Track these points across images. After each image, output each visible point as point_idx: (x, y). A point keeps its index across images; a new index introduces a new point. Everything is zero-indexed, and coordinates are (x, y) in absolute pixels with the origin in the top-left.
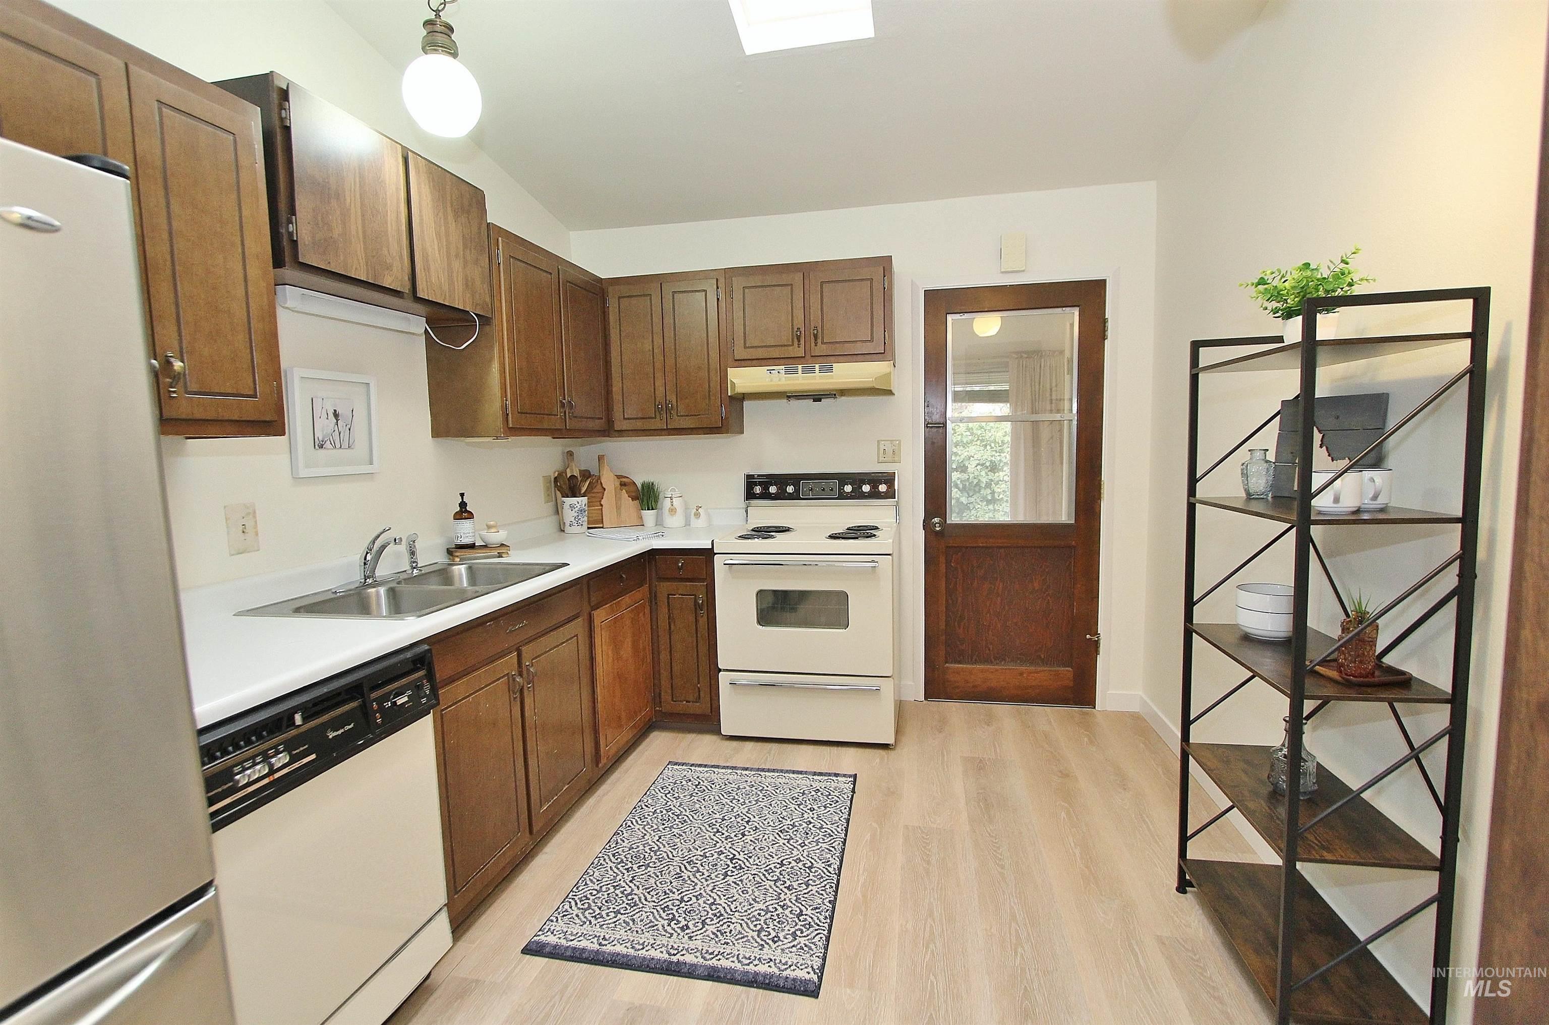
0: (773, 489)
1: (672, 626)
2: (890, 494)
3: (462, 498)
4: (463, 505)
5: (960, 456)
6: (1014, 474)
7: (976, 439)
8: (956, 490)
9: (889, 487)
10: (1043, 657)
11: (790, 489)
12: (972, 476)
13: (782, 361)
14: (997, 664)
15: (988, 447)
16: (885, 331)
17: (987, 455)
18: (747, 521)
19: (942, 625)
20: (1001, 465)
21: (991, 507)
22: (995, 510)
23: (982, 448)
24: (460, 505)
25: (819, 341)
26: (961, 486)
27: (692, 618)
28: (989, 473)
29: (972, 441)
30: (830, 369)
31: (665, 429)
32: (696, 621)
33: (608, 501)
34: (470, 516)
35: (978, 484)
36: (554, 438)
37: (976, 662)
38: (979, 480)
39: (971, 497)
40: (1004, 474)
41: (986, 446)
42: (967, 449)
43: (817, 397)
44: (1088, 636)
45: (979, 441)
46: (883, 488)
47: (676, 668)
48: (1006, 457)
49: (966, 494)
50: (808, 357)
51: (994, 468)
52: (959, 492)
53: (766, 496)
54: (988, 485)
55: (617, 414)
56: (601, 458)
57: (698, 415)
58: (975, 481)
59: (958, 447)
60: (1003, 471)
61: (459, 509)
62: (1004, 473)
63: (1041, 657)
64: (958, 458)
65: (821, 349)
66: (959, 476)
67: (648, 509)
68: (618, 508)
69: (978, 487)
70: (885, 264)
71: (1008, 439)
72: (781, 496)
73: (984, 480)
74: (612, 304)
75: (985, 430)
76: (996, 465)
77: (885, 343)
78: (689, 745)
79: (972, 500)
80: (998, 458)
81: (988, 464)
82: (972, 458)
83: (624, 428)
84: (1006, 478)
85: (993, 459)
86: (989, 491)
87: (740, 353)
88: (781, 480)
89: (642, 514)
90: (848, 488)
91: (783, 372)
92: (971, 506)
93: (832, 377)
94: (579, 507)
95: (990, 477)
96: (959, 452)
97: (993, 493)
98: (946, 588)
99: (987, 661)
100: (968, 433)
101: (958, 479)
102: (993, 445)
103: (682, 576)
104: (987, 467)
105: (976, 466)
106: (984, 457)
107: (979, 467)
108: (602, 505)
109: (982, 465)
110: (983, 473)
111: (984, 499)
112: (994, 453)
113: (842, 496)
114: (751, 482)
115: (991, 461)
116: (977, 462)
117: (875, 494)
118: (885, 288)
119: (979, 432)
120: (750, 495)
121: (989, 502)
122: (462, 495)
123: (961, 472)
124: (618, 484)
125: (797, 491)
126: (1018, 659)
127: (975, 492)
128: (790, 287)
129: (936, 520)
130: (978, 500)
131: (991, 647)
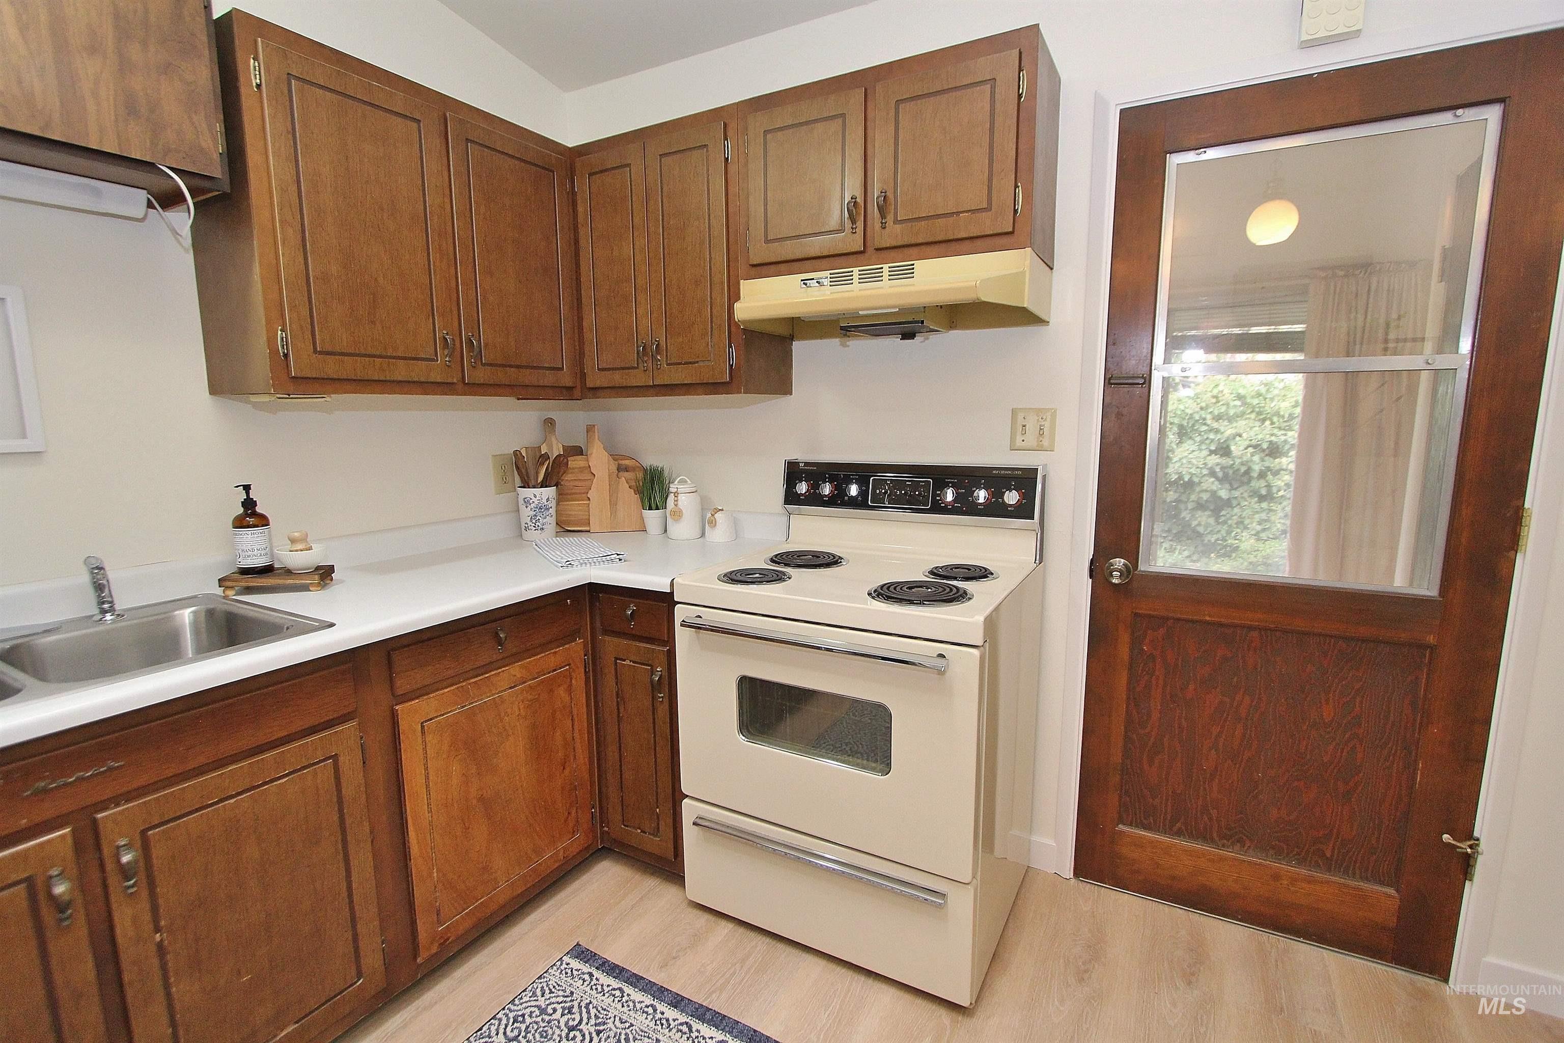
0: (826, 489)
1: (622, 710)
2: (1024, 511)
3: (248, 494)
4: (249, 504)
5: (1222, 433)
6: (1303, 463)
8: (1213, 479)
9: (1023, 496)
10: (1328, 855)
11: (854, 490)
12: (1238, 461)
13: (824, 262)
14: (1223, 846)
15: (1268, 423)
16: (1016, 186)
17: (1264, 433)
18: (788, 537)
19: (1117, 757)
20: (1287, 447)
21: (1264, 505)
22: (1270, 510)
23: (1258, 424)
24: (244, 504)
25: (890, 218)
26: (1220, 475)
27: (647, 702)
28: (1267, 458)
29: (1243, 413)
30: (909, 273)
31: (650, 386)
32: (654, 709)
33: (598, 493)
34: (263, 521)
35: (1248, 472)
36: (518, 399)
37: (1179, 833)
39: (1236, 489)
40: (1288, 461)
41: (1264, 421)
44: (1446, 837)
46: (1012, 497)
47: (628, 775)
48: (1293, 436)
49: (1227, 486)
50: (870, 250)
51: (1274, 451)
52: (1217, 483)
54: (1262, 475)
55: (591, 364)
56: (590, 429)
57: (694, 363)
58: (1243, 469)
59: (1221, 421)
60: (1287, 457)
61: (241, 510)
62: (1290, 459)
63: (1324, 855)
64: (1219, 436)
65: (893, 234)
66: (1218, 461)
67: (650, 509)
68: (613, 504)
69: (1247, 476)
70: (1022, 42)
71: (1298, 410)
72: (839, 500)
73: (1257, 468)
74: (582, 185)
75: (1266, 399)
76: (1277, 447)
77: (1015, 211)
78: (633, 907)
79: (1236, 494)
80: (1283, 438)
81: (1265, 446)
83: (598, 384)
84: (1292, 467)
85: (1273, 438)
86: (1262, 483)
87: (759, 252)
88: (841, 473)
89: (644, 515)
90: (950, 494)
91: (826, 282)
92: (1234, 503)
93: (913, 286)
94: (536, 502)
95: (1267, 464)
96: (1222, 429)
97: (1269, 486)
98: (1129, 690)
99: (1203, 836)
100: (1238, 403)
101: (1218, 464)
102: (1275, 419)
103: (634, 632)
104: (1264, 451)
105: (1246, 449)
106: (1260, 437)
108: (589, 499)
109: (1255, 447)
110: (1256, 458)
111: (1255, 493)
112: (1276, 431)
113: (938, 508)
114: (793, 472)
115: (1271, 442)
116: (1247, 443)
117: (995, 509)
118: (1020, 96)
119: (1255, 401)
120: (791, 498)
121: (1262, 498)
122: (247, 488)
123: (1222, 456)
124: (614, 468)
125: (863, 493)
126: (1273, 848)
127: (1242, 484)
128: (840, 121)
129: (1119, 562)
130: (1246, 495)
131: (1214, 813)
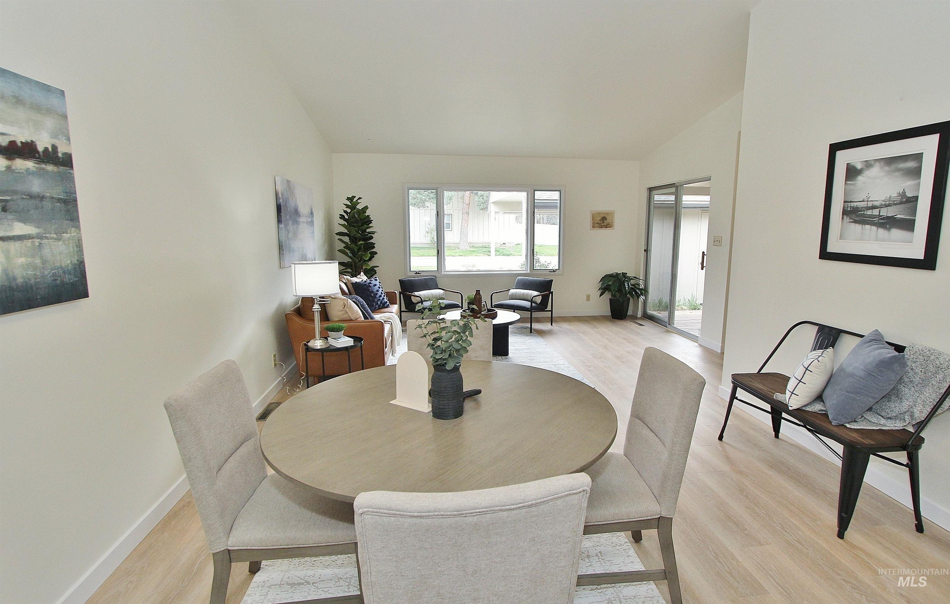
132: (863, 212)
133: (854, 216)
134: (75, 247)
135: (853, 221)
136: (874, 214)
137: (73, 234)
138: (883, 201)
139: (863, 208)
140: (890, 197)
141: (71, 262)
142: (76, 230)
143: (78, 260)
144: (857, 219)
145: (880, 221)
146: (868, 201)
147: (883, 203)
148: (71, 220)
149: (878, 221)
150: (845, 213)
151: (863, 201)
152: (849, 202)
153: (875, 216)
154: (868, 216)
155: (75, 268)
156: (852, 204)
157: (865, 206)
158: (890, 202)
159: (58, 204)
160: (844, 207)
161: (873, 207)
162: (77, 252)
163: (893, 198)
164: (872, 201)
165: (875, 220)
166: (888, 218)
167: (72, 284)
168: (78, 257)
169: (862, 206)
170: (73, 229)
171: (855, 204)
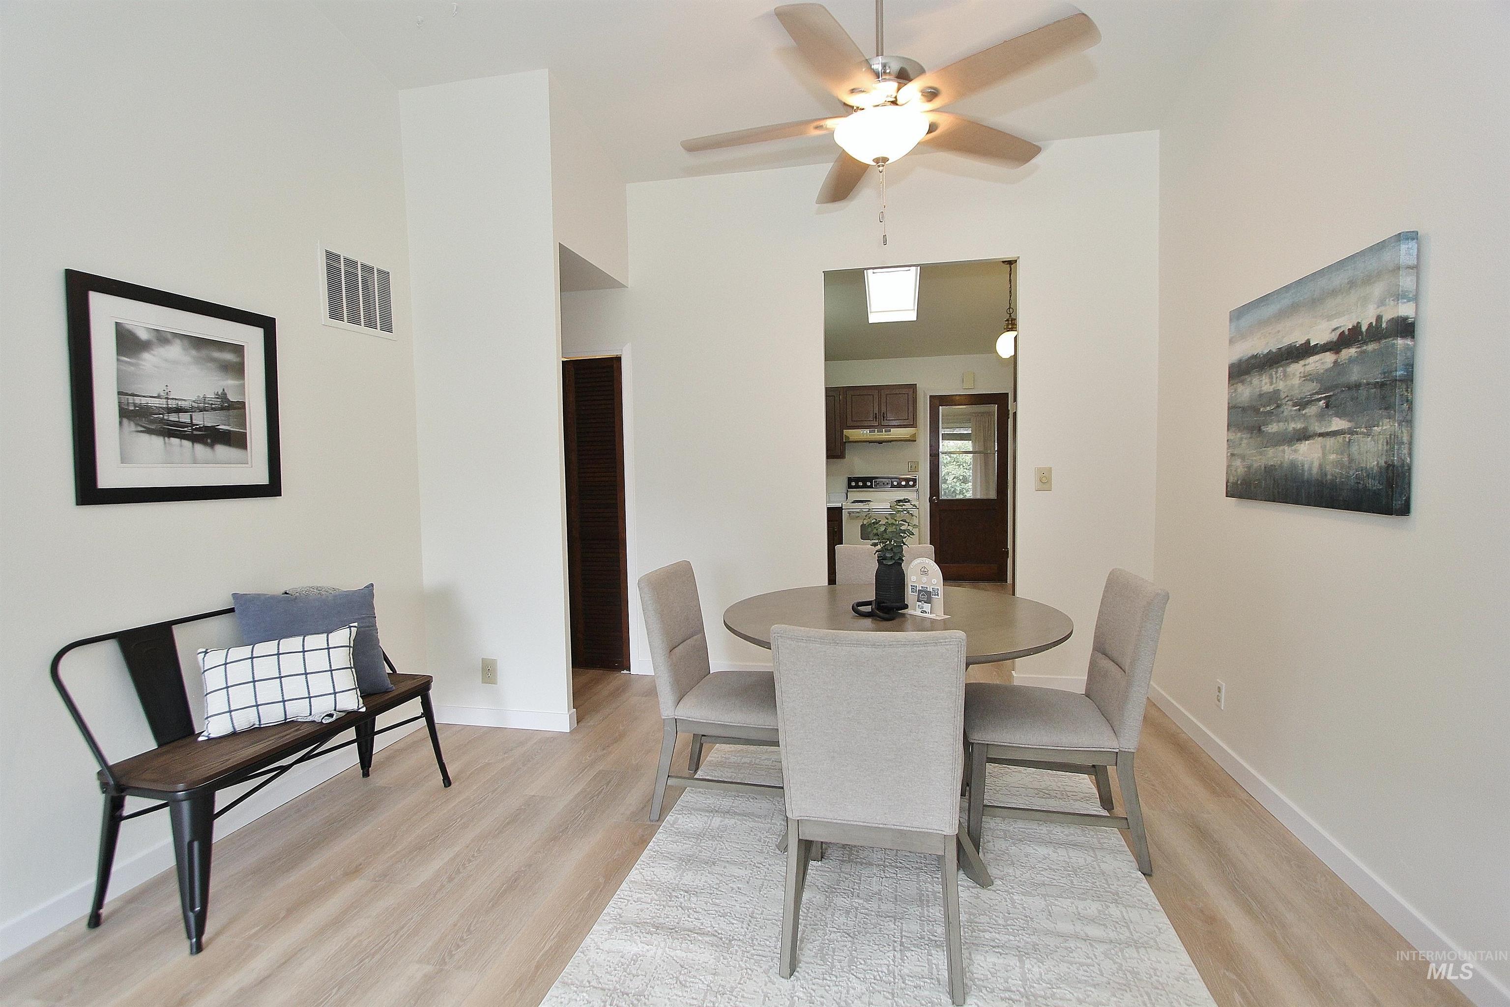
0: (861, 484)
7: (953, 461)
9: (914, 484)
11: (868, 484)
12: (950, 486)
13: (868, 427)
14: (963, 563)
15: (961, 466)
16: (913, 415)
18: (847, 498)
23: (957, 467)
25: (885, 419)
29: (950, 462)
30: (890, 431)
37: (953, 563)
38: (955, 489)
41: (959, 465)
42: (947, 468)
43: (880, 442)
44: (1003, 549)
45: (955, 462)
46: (911, 483)
50: (880, 425)
53: (857, 487)
58: (953, 490)
65: (885, 423)
70: (913, 387)
72: (864, 486)
76: (966, 479)
81: (961, 478)
82: (950, 474)
87: (850, 423)
88: (865, 480)
90: (895, 483)
91: (868, 432)
93: (890, 435)
95: (962, 487)
98: (939, 528)
99: (959, 562)
100: (950, 459)
102: (964, 465)
107: (955, 480)
110: (958, 484)
112: (965, 470)
113: (892, 487)
114: (850, 480)
115: (963, 476)
116: (954, 476)
117: (908, 486)
118: (913, 397)
120: (849, 486)
125: (872, 485)
128: (872, 396)
129: (935, 498)
131: (960, 556)
132: (161, 416)
133: (144, 422)
134: (1385, 444)
135: (143, 429)
136: (181, 420)
137: (1384, 428)
138: (194, 402)
139: (161, 409)
140: (205, 398)
141: (1378, 464)
142: (1390, 421)
143: (1386, 463)
144: (153, 427)
145: (195, 433)
146: (167, 398)
147: (196, 405)
148: (1386, 409)
149: (192, 432)
150: (125, 413)
151: (159, 397)
152: (130, 395)
153: (184, 425)
154: (172, 423)
155: (1381, 472)
156: (138, 400)
157: (164, 406)
158: (206, 405)
159: (1373, 391)
160: (120, 403)
161: (179, 410)
162: (1387, 451)
163: (209, 399)
164: (176, 399)
165: (186, 431)
166: (206, 428)
167: (1374, 492)
168: (1386, 459)
169: (157, 405)
170: (1386, 421)
171: (144, 401)
